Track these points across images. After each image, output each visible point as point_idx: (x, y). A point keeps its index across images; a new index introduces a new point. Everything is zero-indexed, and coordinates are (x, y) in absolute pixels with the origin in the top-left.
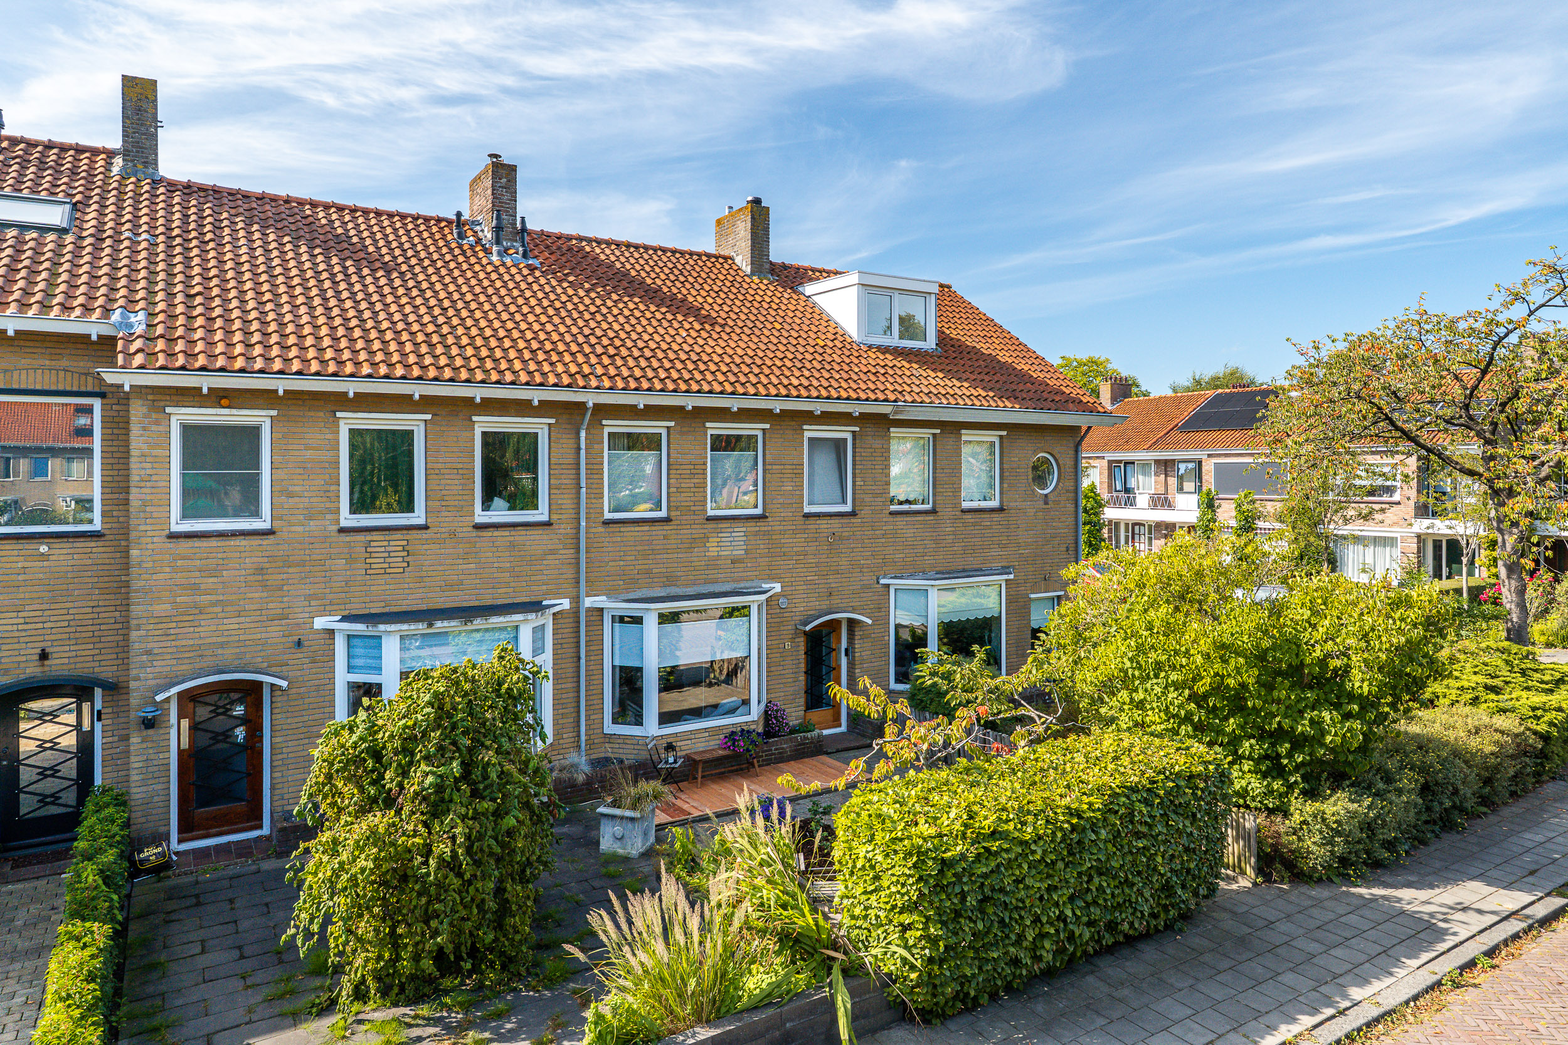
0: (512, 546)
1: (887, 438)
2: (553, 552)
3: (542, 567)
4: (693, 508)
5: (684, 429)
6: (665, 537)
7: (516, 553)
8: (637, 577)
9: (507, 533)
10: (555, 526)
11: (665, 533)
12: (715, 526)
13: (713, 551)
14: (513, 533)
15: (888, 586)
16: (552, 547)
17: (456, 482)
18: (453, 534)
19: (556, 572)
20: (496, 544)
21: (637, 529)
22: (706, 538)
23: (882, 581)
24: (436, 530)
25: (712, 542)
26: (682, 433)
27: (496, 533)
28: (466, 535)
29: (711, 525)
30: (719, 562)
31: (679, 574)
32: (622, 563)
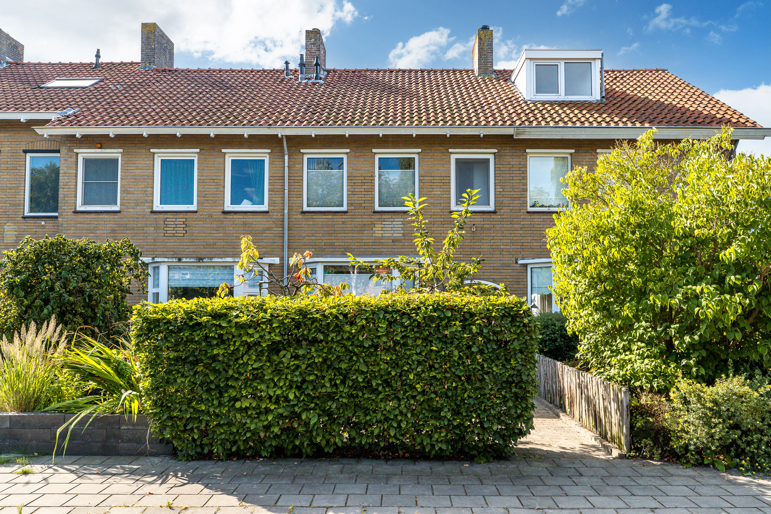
0: (245, 224)
1: (524, 156)
2: (269, 229)
3: (263, 238)
4: (363, 205)
5: (357, 154)
6: (343, 223)
7: (247, 229)
8: (324, 247)
9: (242, 217)
10: (270, 214)
11: (343, 220)
12: (380, 217)
13: (378, 234)
14: (245, 217)
15: (526, 265)
16: (269, 226)
17: (213, 187)
18: (211, 216)
19: (271, 241)
20: (235, 223)
21: (324, 217)
22: (373, 225)
23: (520, 262)
24: (201, 213)
25: (378, 227)
26: (356, 157)
27: (235, 217)
28: (218, 216)
29: (377, 216)
30: (382, 241)
31: (353, 247)
32: (314, 238)
